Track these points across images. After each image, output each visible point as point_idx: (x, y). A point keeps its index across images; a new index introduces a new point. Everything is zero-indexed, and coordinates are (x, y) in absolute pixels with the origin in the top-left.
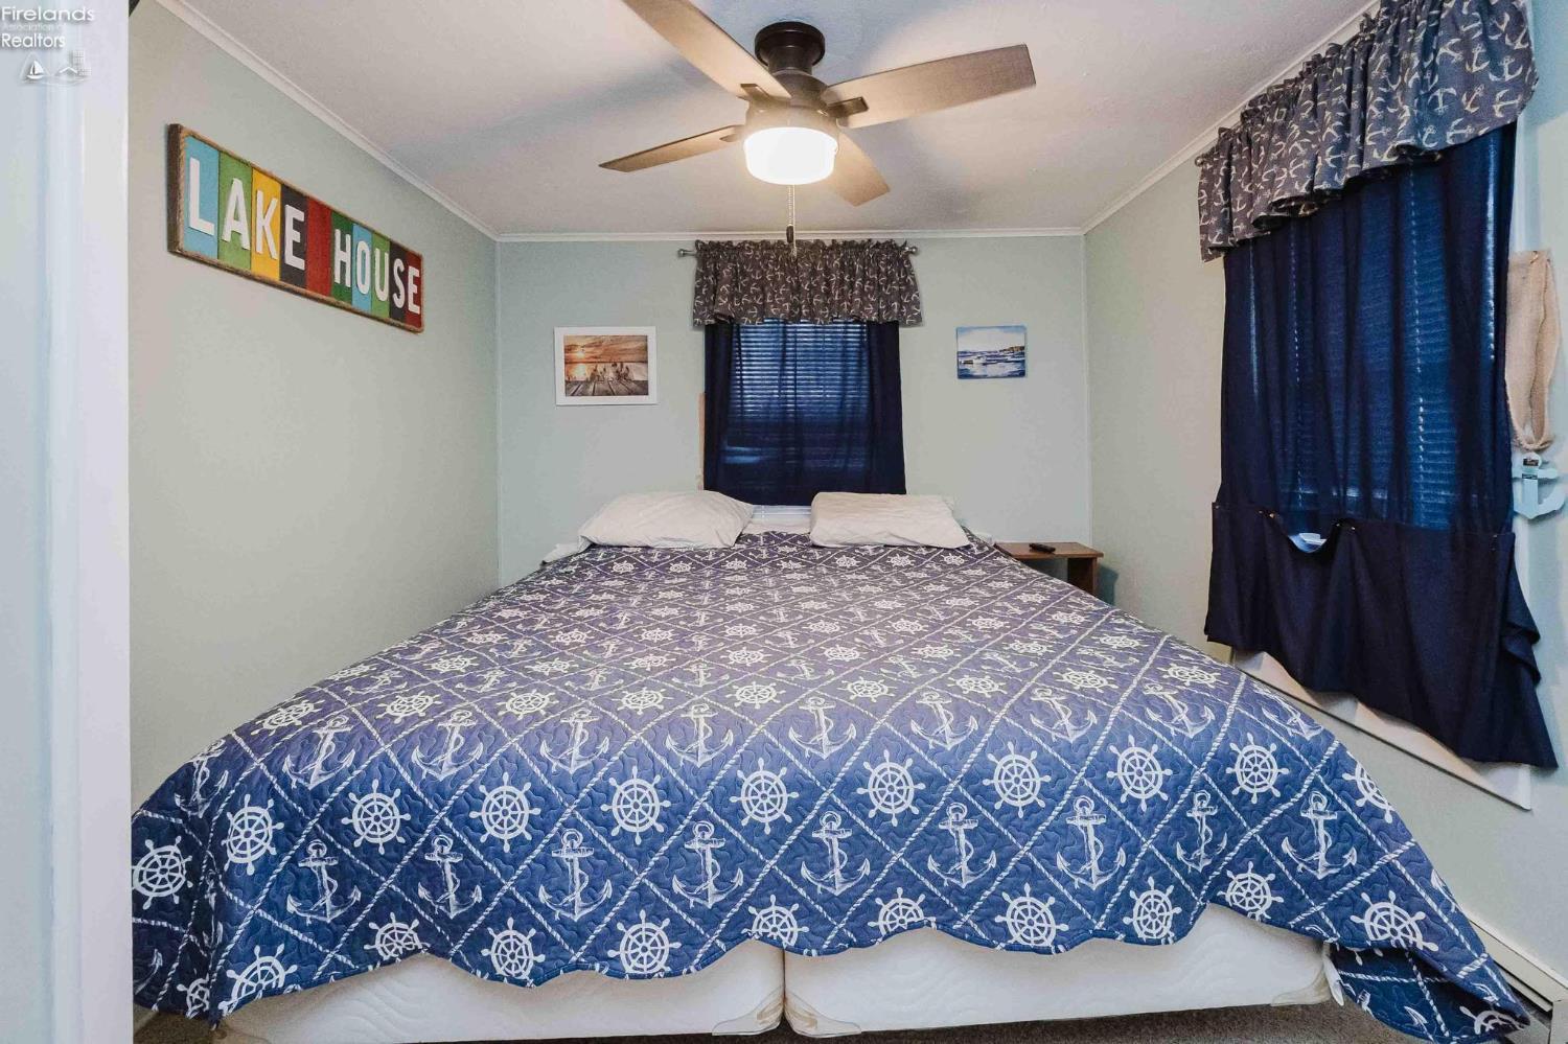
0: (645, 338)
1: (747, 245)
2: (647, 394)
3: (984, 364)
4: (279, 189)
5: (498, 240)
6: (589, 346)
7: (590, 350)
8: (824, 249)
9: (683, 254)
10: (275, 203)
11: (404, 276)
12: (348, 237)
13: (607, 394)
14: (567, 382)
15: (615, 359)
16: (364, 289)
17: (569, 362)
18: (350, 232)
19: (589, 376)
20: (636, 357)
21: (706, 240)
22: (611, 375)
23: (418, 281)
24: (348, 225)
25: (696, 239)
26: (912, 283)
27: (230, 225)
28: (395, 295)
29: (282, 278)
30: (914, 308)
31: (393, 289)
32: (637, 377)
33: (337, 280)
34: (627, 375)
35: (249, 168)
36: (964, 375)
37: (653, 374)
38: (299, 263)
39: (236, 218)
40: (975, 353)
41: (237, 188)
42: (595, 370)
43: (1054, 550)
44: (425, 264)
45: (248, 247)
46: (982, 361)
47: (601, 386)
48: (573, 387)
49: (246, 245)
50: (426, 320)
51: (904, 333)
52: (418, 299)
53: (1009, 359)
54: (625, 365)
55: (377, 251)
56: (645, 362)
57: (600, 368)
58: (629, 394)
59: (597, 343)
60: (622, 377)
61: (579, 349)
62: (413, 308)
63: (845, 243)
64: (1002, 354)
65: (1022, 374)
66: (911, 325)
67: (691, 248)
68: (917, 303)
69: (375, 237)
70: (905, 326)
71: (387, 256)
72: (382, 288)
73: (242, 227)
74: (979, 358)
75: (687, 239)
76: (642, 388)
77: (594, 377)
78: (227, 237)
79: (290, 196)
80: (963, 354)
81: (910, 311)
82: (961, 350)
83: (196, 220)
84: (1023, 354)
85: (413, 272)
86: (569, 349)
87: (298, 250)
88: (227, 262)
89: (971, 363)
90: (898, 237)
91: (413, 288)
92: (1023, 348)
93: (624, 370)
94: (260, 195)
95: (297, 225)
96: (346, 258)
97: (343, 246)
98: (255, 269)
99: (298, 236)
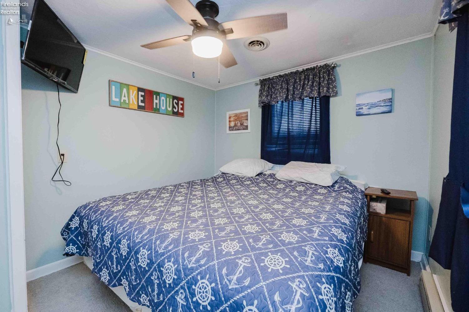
0: (247, 112)
1: (275, 77)
2: (248, 129)
3: (369, 109)
4: (137, 88)
5: (215, 90)
6: (234, 116)
7: (234, 117)
8: (299, 73)
9: (257, 84)
10: (135, 92)
11: (177, 104)
12: (158, 97)
13: (238, 130)
14: (229, 127)
15: (240, 119)
16: (164, 108)
17: (230, 121)
18: (159, 96)
19: (234, 125)
20: (245, 118)
21: (262, 79)
22: (239, 124)
23: (182, 105)
24: (158, 94)
25: (259, 79)
26: (334, 79)
27: (123, 98)
28: (174, 109)
29: (138, 108)
30: (334, 89)
31: (174, 107)
32: (245, 124)
33: (155, 107)
34: (243, 124)
35: (128, 86)
36: (359, 114)
37: (249, 123)
38: (143, 104)
39: (125, 96)
40: (364, 104)
41: (125, 90)
42: (235, 123)
43: (390, 193)
44: (185, 100)
45: (128, 103)
46: (367, 107)
47: (237, 128)
48: (231, 129)
49: (127, 102)
50: (185, 114)
51: (332, 100)
52: (182, 109)
53: (382, 105)
54: (243, 121)
55: (168, 99)
56: (247, 120)
57: (237, 123)
58: (243, 130)
59: (236, 115)
60: (242, 124)
61: (232, 118)
62: (181, 111)
63: (307, 69)
64: (378, 103)
65: (390, 112)
66: (333, 96)
67: (259, 82)
68: (335, 87)
69: (167, 96)
70: (332, 97)
71: (171, 99)
72: (169, 107)
73: (126, 99)
74: (366, 106)
75: (257, 80)
76: (246, 128)
77: (235, 125)
78: (122, 101)
79: (140, 89)
80: (358, 105)
81: (333, 91)
82: (357, 103)
83: (114, 99)
84: (391, 102)
85: (181, 102)
86: (230, 118)
87: (142, 101)
88: (123, 106)
89: (362, 108)
90: (329, 61)
91: (180, 106)
92: (391, 99)
93: (242, 122)
94: (131, 91)
95: (142, 96)
96: (157, 101)
97: (156, 99)
98: (130, 107)
99: (142, 98)
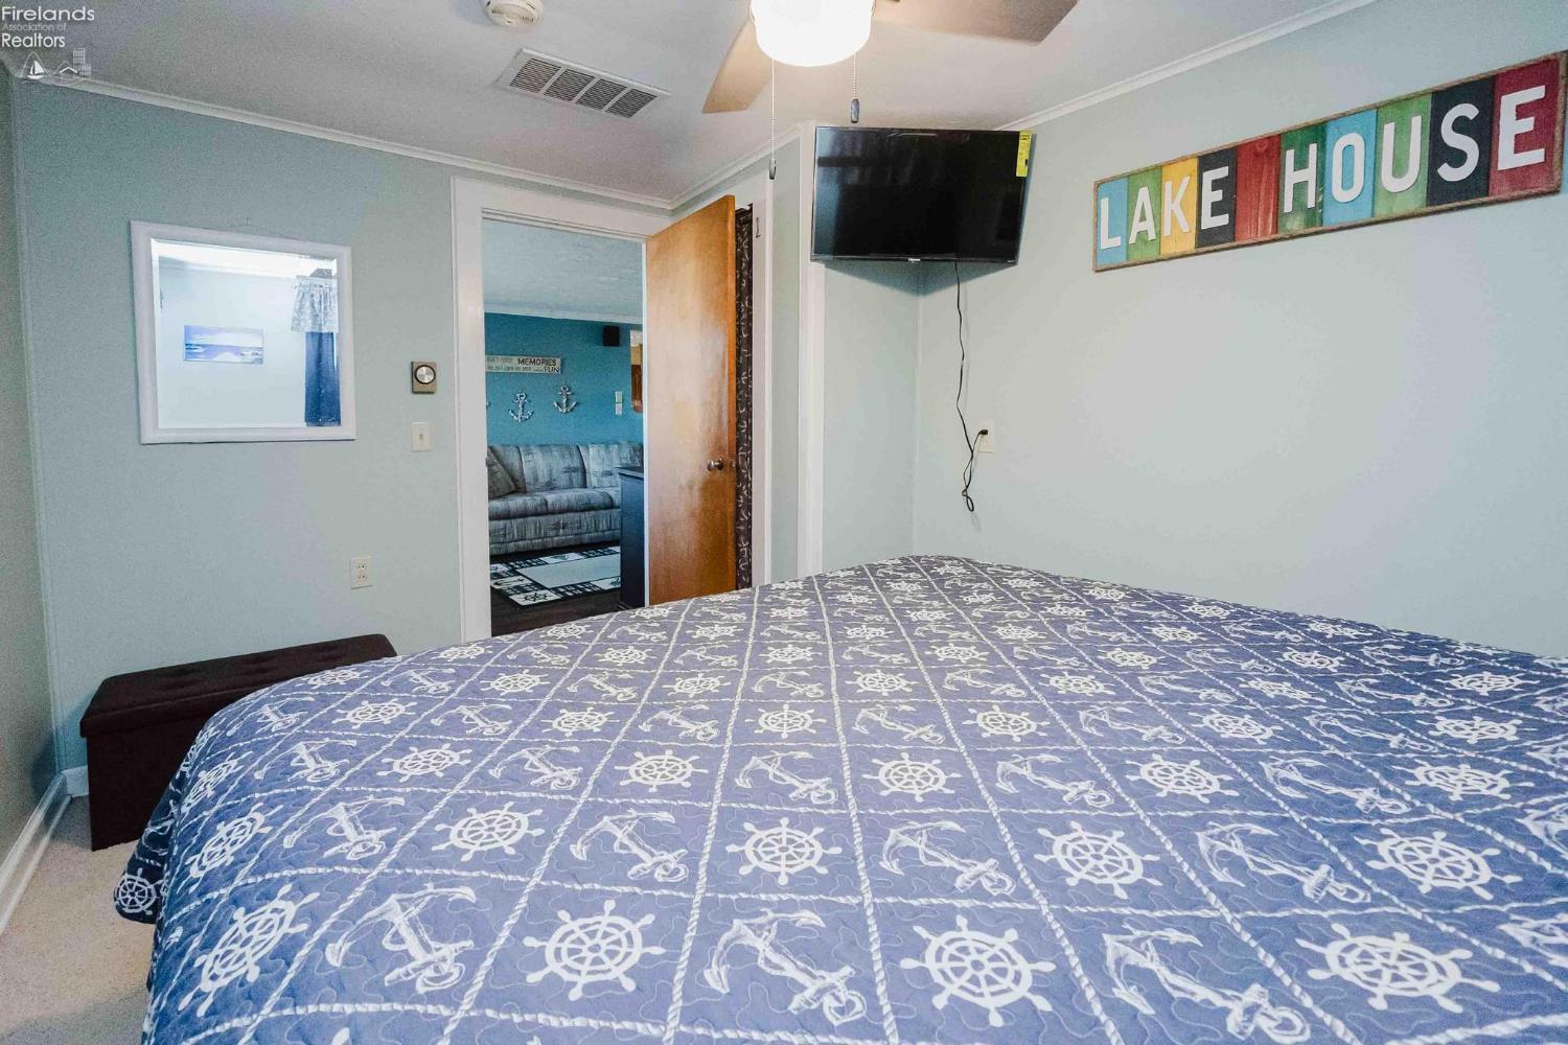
4: (1196, 159)
10: (1189, 181)
12: (1312, 147)
16: (1352, 194)
18: (1320, 143)
24: (1312, 133)
27: (1137, 228)
28: (1445, 168)
29: (1200, 246)
31: (1440, 156)
33: (1289, 207)
35: (1155, 172)
38: (1226, 219)
39: (1143, 218)
41: (1144, 195)
45: (1155, 238)
49: (1152, 235)
55: (1390, 126)
62: (1515, 161)
69: (1386, 111)
71: (1418, 121)
72: (1399, 170)
73: (1149, 224)
78: (1133, 239)
79: (1208, 161)
83: (1105, 242)
85: (1515, 100)
87: (1217, 209)
88: (1137, 258)
94: (1170, 183)
95: (1218, 184)
96: (1309, 174)
97: (1301, 164)
98: (1167, 250)
99: (1218, 195)
